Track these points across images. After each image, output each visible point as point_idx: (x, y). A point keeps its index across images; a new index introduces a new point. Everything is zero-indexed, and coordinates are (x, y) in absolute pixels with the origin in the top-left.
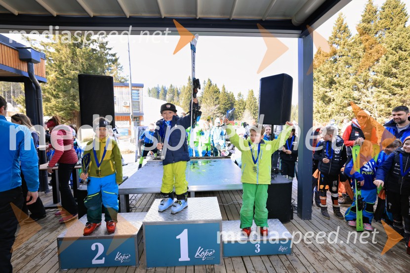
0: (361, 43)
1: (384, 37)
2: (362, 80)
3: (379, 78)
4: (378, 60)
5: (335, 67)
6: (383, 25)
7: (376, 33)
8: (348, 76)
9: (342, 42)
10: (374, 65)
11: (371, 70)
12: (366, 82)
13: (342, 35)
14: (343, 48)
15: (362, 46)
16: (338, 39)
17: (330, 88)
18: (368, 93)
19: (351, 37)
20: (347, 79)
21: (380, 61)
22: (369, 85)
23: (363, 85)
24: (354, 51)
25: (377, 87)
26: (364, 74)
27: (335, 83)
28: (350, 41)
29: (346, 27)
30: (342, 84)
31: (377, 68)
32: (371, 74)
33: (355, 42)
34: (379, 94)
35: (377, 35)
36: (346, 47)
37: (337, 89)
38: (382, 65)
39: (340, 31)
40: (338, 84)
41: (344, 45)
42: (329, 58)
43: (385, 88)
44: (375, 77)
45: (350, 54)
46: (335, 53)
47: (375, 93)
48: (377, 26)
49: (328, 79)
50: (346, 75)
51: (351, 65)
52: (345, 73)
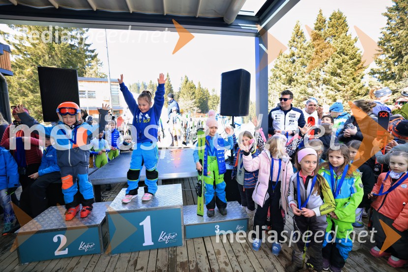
0: (313, 47)
1: (332, 43)
2: (315, 79)
3: (328, 77)
4: (326, 62)
5: (294, 67)
6: (330, 33)
7: (326, 39)
8: (304, 75)
9: (299, 45)
10: (324, 66)
11: (322, 70)
12: (318, 80)
13: (299, 40)
14: (300, 51)
15: (315, 49)
16: (296, 43)
17: (290, 84)
18: (319, 89)
19: (306, 42)
20: (303, 77)
21: (328, 63)
22: (320, 83)
23: (316, 82)
24: (308, 54)
25: (327, 85)
26: (316, 73)
27: (294, 81)
28: (305, 45)
29: (302, 33)
30: (299, 81)
31: (326, 69)
32: (321, 73)
33: (309, 46)
34: (328, 90)
35: (327, 41)
36: (302, 50)
37: (295, 86)
38: (329, 67)
39: (297, 36)
40: (295, 81)
41: (301, 48)
42: (288, 59)
43: (333, 86)
44: (324, 76)
45: (305, 56)
46: (293, 55)
47: (324, 89)
48: (326, 33)
49: (288, 77)
50: (302, 74)
51: (306, 66)
52: (301, 72)
